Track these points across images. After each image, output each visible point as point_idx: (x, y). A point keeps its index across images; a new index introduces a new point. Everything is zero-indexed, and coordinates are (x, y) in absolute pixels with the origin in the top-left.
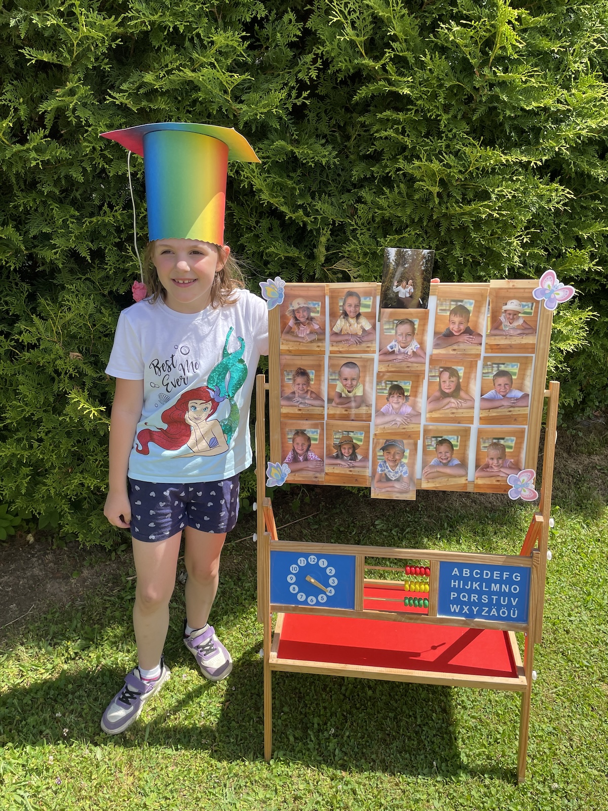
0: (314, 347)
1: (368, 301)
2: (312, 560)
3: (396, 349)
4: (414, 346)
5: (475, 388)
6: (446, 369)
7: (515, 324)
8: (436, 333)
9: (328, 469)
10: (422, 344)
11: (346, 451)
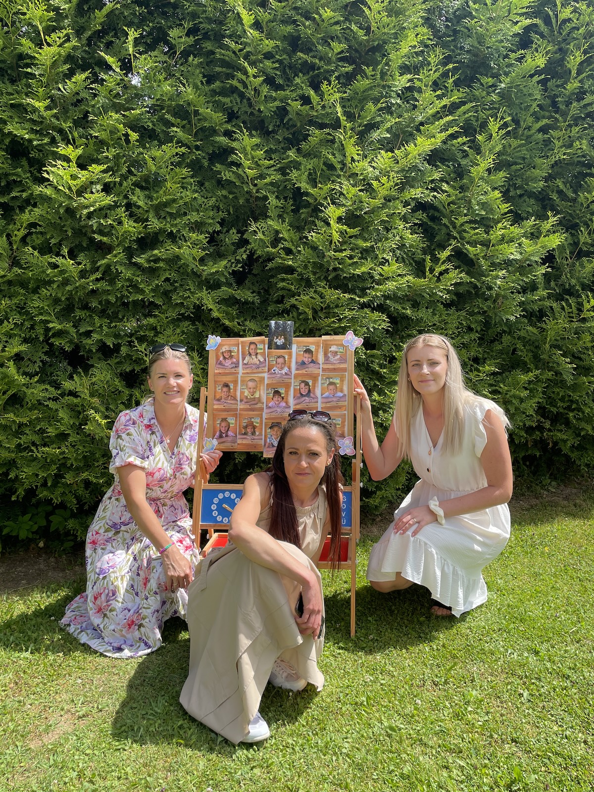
0: (233, 370)
1: (261, 346)
2: (227, 494)
3: (276, 372)
4: (286, 370)
5: (318, 392)
6: (303, 382)
7: (336, 358)
8: (297, 363)
9: (239, 441)
10: (289, 368)
11: (249, 430)
